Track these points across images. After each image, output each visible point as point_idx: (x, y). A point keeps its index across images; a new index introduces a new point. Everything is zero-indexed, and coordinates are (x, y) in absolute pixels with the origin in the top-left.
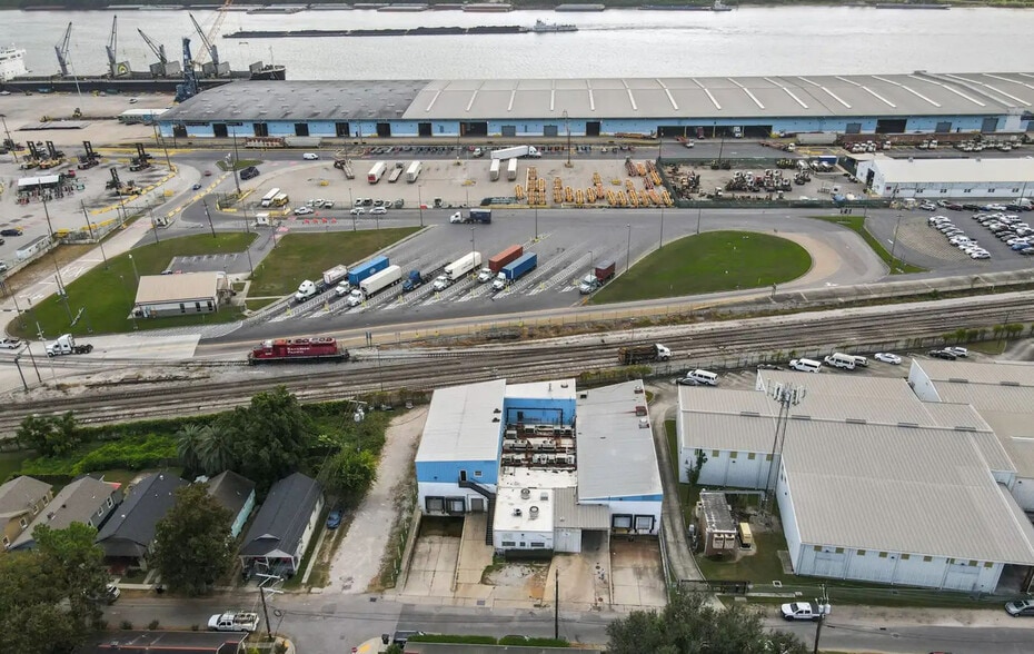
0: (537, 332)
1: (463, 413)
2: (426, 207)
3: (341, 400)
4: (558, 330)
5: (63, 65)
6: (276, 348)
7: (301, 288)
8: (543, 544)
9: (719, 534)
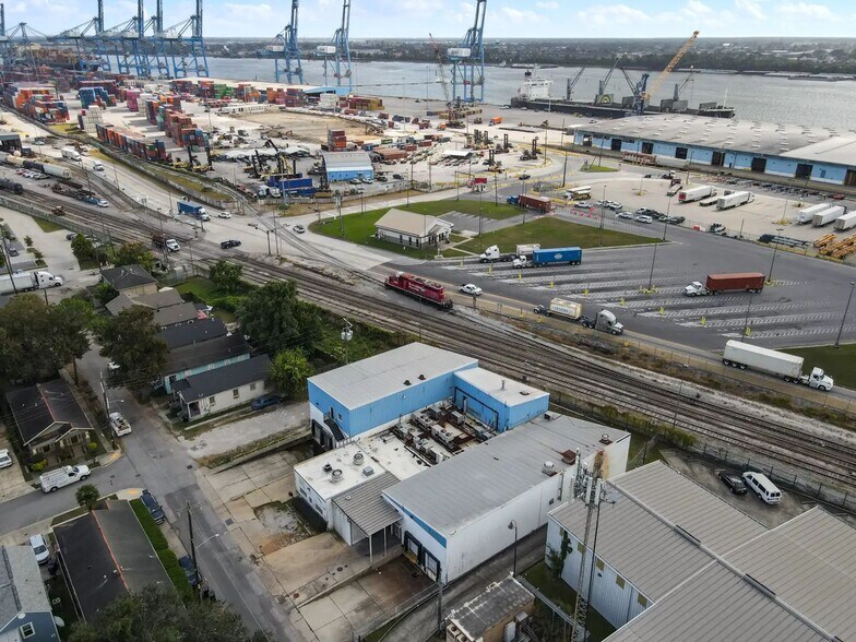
0: (635, 357)
1: (399, 367)
2: (698, 229)
3: (385, 330)
4: (661, 366)
5: (569, 93)
6: (401, 278)
7: (488, 251)
8: (321, 512)
9: (455, 628)
